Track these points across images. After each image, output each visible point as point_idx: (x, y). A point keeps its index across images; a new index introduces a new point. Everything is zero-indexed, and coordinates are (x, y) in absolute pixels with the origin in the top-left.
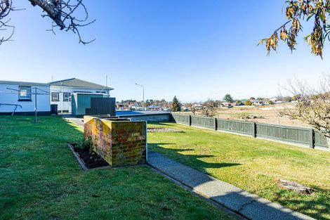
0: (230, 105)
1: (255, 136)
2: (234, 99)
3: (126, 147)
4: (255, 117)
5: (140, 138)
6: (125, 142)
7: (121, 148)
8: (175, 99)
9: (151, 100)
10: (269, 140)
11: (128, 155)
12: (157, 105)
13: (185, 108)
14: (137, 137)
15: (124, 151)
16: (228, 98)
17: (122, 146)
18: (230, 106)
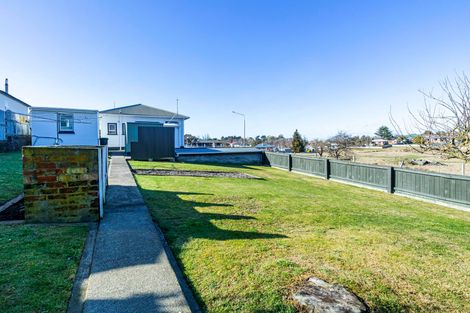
0: (386, 143)
1: (393, 191)
2: (394, 134)
3: (53, 191)
4: (427, 163)
5: (87, 177)
6: (52, 182)
7: (43, 192)
8: (297, 135)
9: (263, 137)
10: (417, 198)
11: (60, 205)
12: (271, 144)
13: (311, 148)
14: (78, 175)
15: (51, 198)
16: (385, 133)
17: (44, 187)
18: (386, 146)
